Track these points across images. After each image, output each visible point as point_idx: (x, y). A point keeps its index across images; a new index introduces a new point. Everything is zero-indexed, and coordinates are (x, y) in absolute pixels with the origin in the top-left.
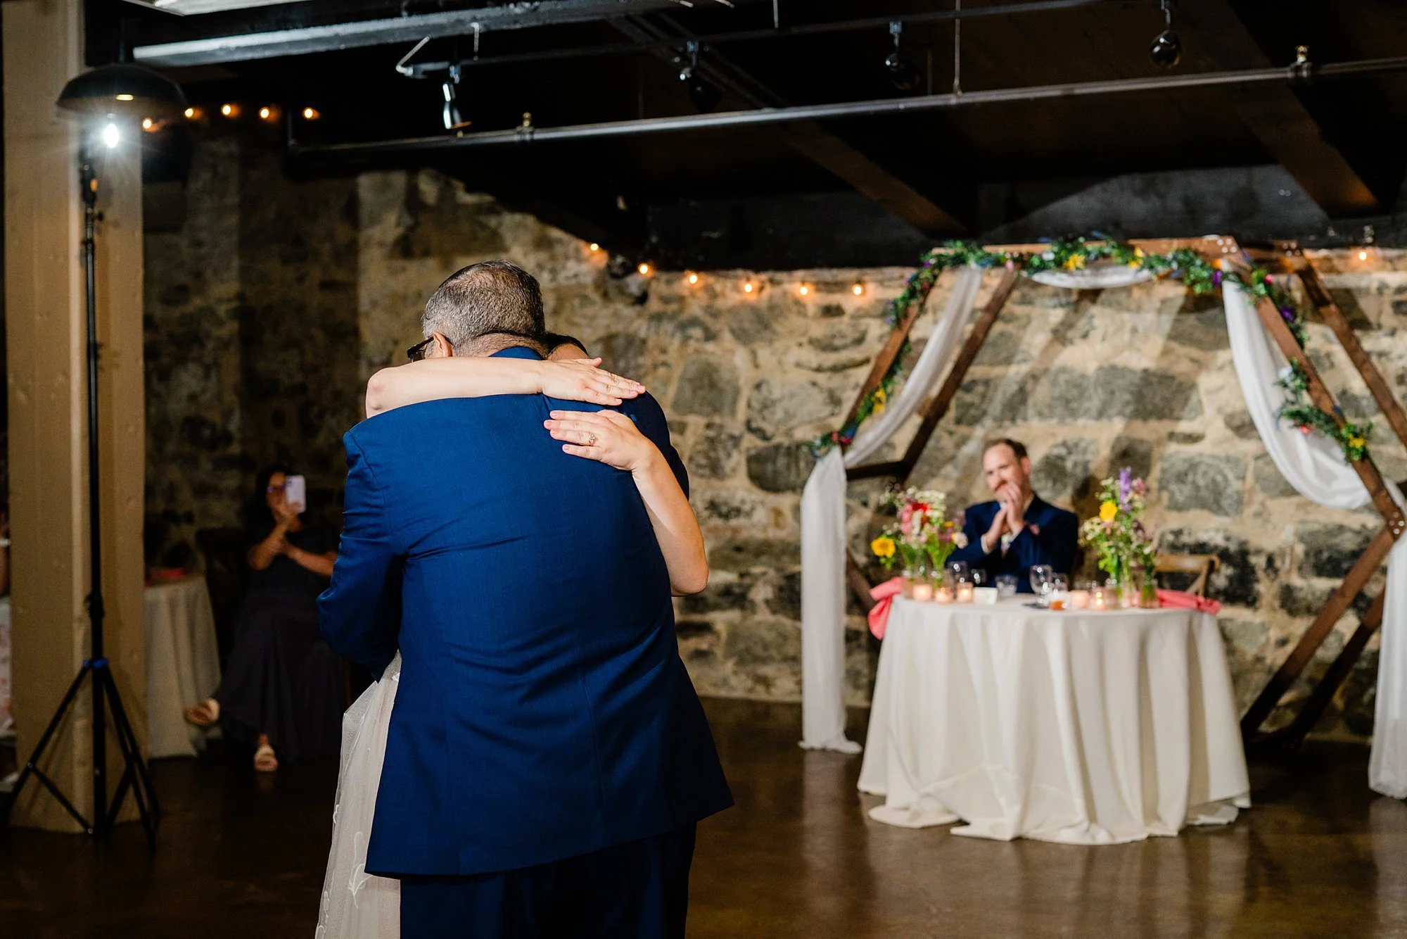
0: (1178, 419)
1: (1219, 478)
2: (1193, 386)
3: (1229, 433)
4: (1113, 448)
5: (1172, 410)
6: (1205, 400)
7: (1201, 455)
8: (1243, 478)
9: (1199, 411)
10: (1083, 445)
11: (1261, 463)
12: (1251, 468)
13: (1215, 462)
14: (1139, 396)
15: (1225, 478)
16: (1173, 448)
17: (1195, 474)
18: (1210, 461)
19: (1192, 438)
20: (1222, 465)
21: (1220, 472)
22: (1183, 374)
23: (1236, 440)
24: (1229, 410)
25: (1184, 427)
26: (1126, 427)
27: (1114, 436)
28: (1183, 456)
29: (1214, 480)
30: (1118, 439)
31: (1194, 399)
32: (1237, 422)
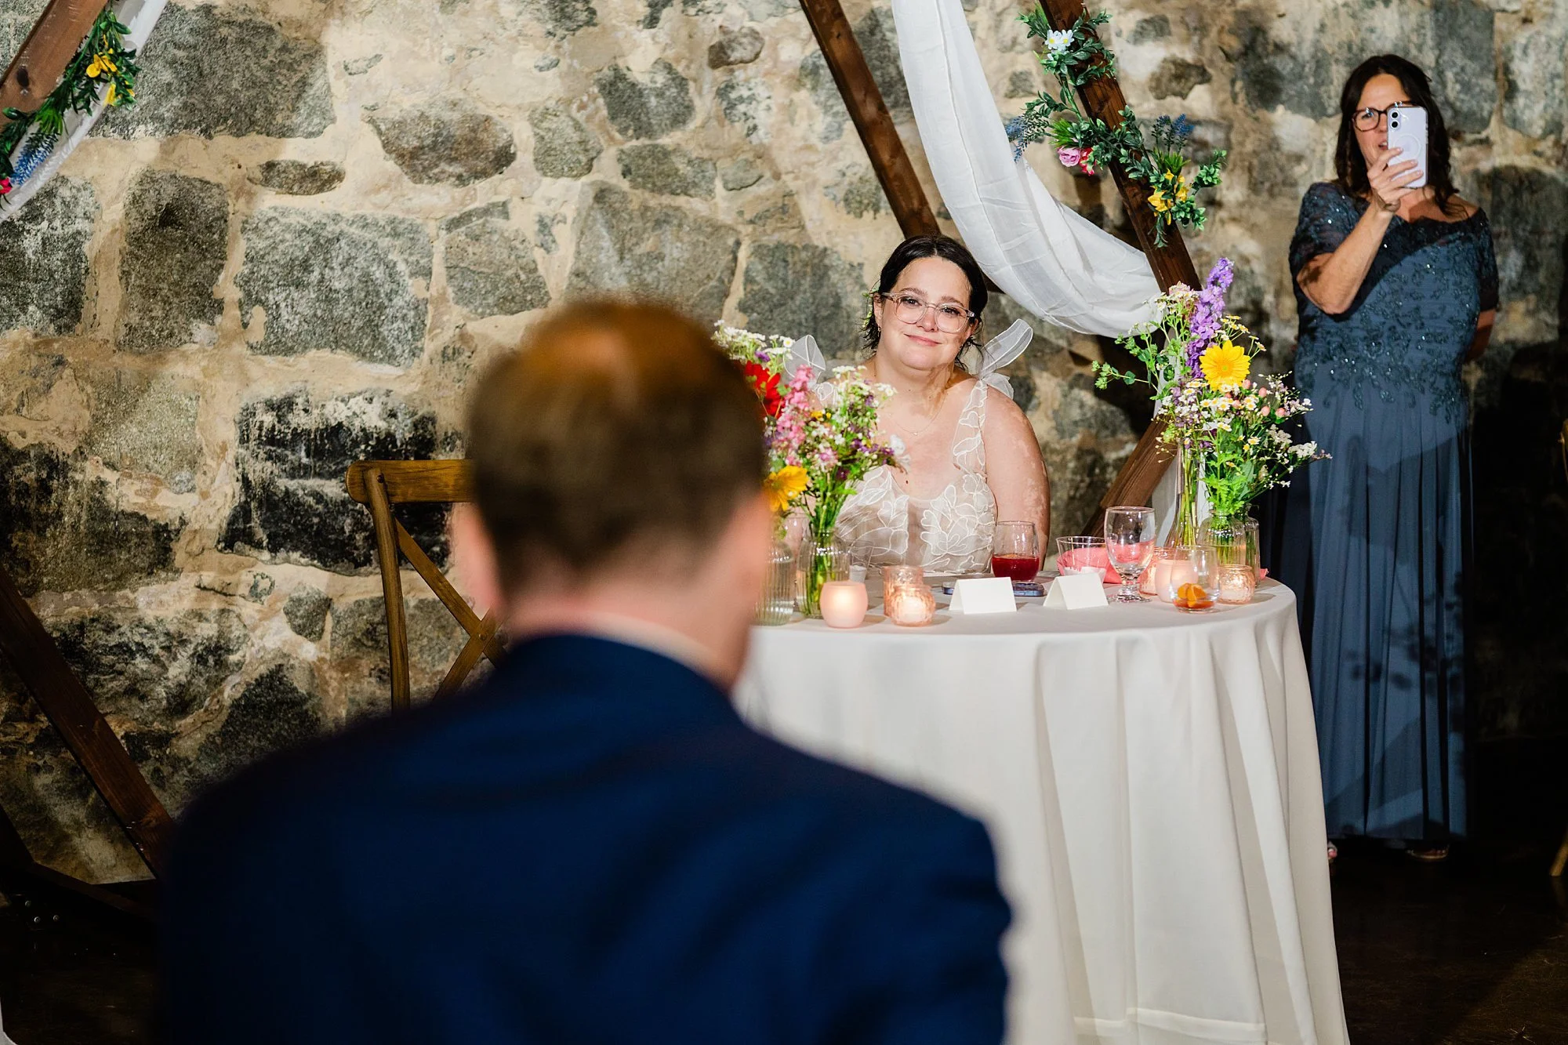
0: (285, 132)
1: (378, 273)
2: (315, 53)
3: (391, 166)
4: (136, 201)
5: (270, 111)
6: (339, 87)
7: (336, 218)
8: (428, 273)
9: (327, 116)
10: (65, 192)
11: (460, 234)
12: (439, 247)
13: (368, 235)
14: (194, 76)
15: (392, 275)
16: (269, 201)
17: (327, 263)
18: (355, 231)
19: (319, 179)
20: (385, 242)
21: (380, 259)
22: (289, 22)
23: (407, 181)
24: (394, 114)
25: (294, 151)
26: (166, 151)
27: (135, 170)
28: (294, 220)
29: (367, 278)
30: (148, 179)
31: (318, 85)
32: (410, 142)
